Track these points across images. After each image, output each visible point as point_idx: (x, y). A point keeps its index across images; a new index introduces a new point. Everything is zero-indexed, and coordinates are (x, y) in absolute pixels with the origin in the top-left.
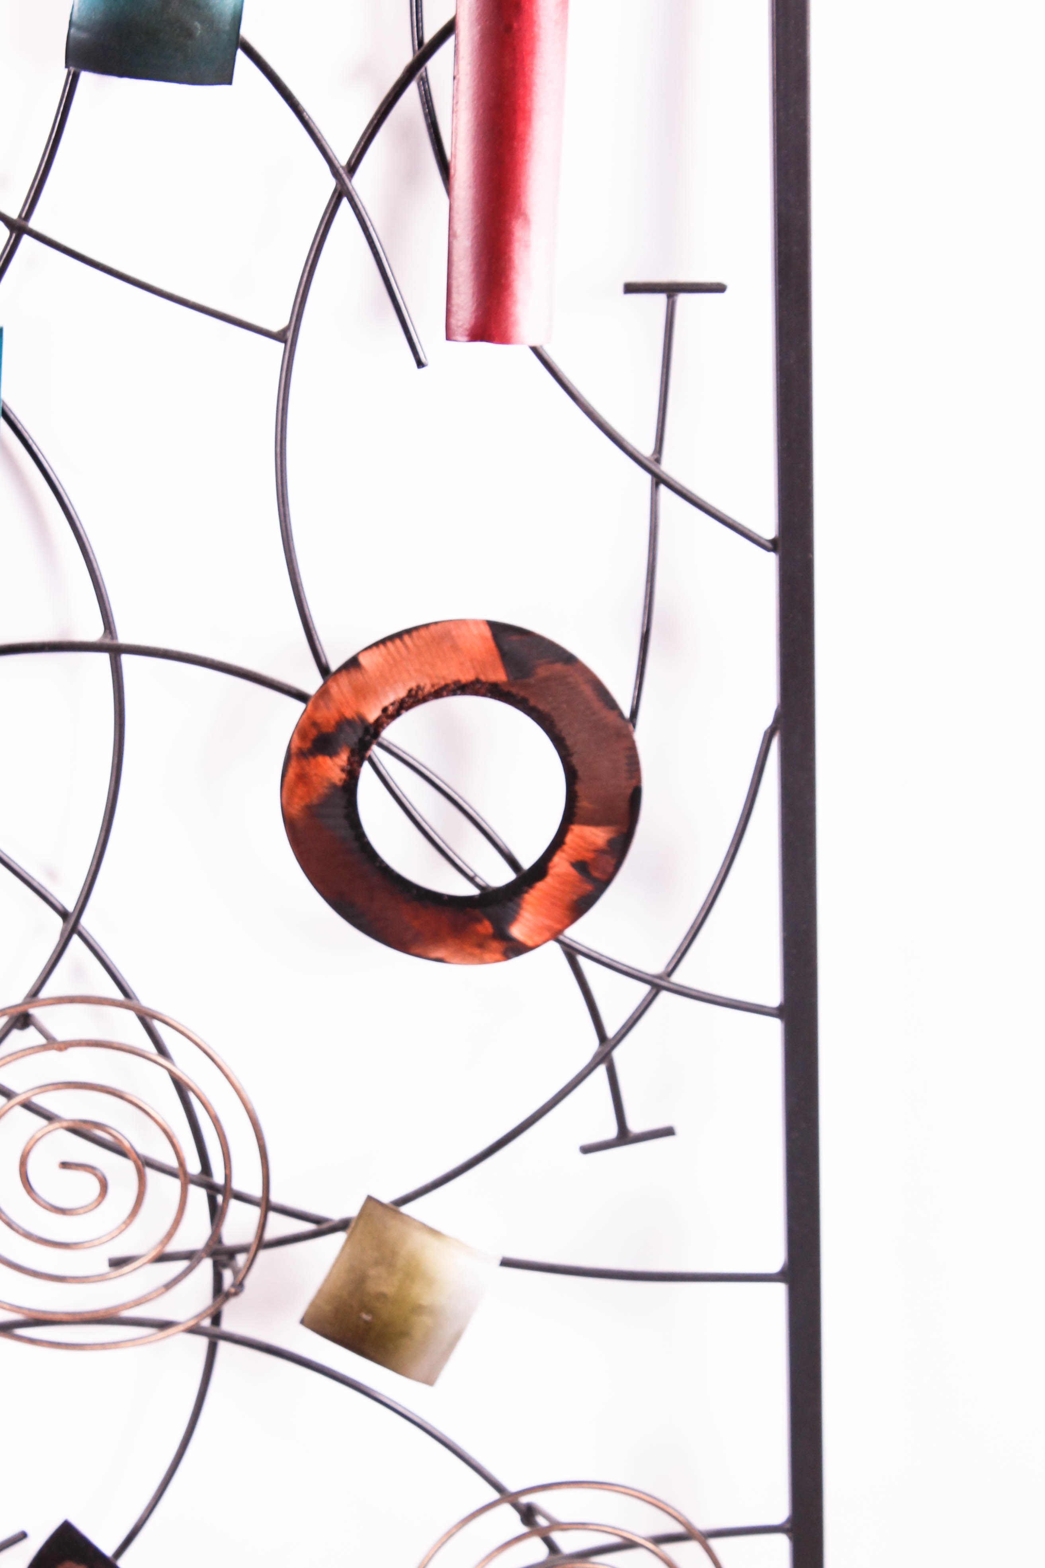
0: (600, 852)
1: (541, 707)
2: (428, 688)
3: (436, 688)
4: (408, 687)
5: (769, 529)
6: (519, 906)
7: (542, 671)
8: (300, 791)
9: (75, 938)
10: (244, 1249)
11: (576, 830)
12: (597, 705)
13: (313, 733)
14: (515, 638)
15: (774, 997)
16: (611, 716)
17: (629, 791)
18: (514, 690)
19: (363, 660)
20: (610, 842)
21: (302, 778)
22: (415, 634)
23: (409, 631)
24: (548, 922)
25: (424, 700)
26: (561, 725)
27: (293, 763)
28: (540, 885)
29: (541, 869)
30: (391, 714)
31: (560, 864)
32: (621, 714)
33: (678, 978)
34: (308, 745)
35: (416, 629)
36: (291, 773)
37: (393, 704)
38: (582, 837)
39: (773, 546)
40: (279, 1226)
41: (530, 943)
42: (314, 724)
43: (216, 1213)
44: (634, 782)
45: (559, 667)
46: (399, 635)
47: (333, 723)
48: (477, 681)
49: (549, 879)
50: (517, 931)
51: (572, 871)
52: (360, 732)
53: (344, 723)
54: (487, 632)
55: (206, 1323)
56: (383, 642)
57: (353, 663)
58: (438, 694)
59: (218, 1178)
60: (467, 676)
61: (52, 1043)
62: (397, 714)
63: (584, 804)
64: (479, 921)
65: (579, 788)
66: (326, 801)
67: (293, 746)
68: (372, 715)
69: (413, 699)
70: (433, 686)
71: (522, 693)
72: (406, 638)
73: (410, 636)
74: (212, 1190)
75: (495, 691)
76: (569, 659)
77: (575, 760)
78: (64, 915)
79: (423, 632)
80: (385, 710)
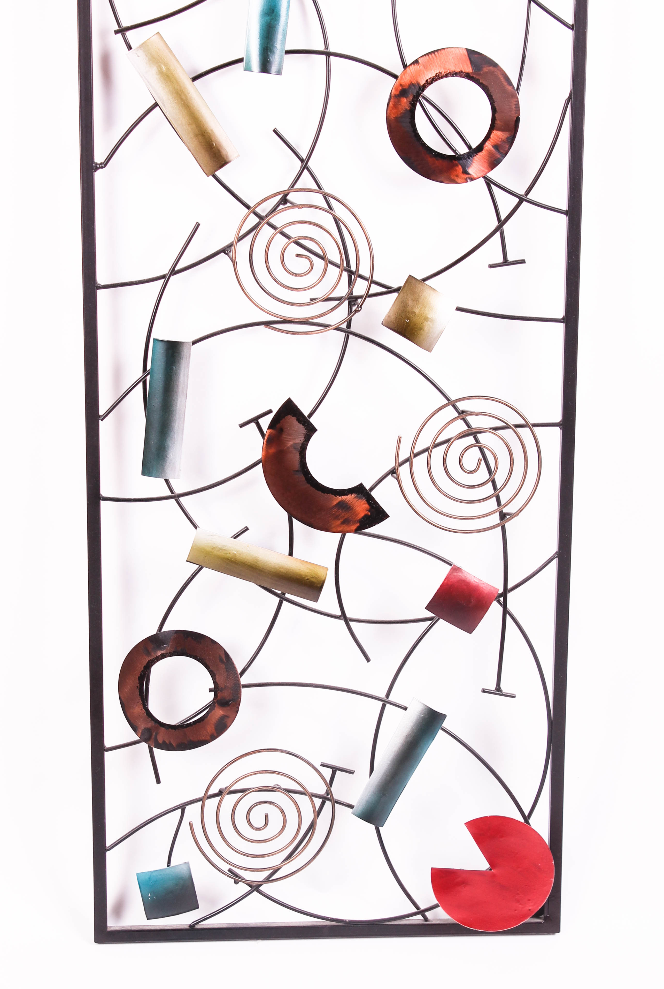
0: (503, 141)
1: (484, 83)
2: (443, 73)
3: (446, 73)
4: (436, 73)
5: (571, 21)
6: (472, 161)
7: (485, 70)
8: (394, 111)
9: (306, 170)
10: (361, 297)
11: (495, 132)
12: (505, 84)
13: (400, 88)
14: (476, 56)
15: (564, 206)
16: (510, 88)
17: (515, 118)
18: (474, 76)
19: (419, 60)
20: (507, 138)
21: (395, 106)
22: (439, 52)
23: (437, 51)
24: (482, 169)
25: (442, 78)
26: (492, 90)
27: (392, 100)
28: (480, 154)
29: (480, 148)
30: (429, 82)
31: (488, 146)
32: (514, 87)
33: (530, 196)
34: (398, 93)
35: (440, 50)
36: (391, 105)
37: (429, 79)
38: (497, 136)
39: (572, 27)
40: (375, 289)
41: (475, 176)
42: (401, 85)
43: (351, 283)
44: (517, 115)
45: (491, 68)
46: (434, 52)
47: (408, 85)
48: (461, 71)
49: (484, 151)
50: (471, 171)
51: (492, 149)
52: (417, 89)
53: (411, 85)
54: (465, 52)
55: (344, 326)
56: (427, 54)
57: (416, 62)
58: (446, 76)
59: (353, 268)
60: (458, 70)
61: (294, 206)
62: (431, 83)
63: (498, 122)
64: (457, 166)
65: (497, 115)
66: (403, 116)
67: (392, 93)
68: (422, 83)
69: (438, 77)
70: (445, 72)
71: (477, 77)
72: (436, 53)
73: (438, 53)
74: (350, 273)
75: (468, 76)
76: (495, 65)
77: (496, 105)
78: (302, 160)
79: (442, 51)
80: (427, 81)
